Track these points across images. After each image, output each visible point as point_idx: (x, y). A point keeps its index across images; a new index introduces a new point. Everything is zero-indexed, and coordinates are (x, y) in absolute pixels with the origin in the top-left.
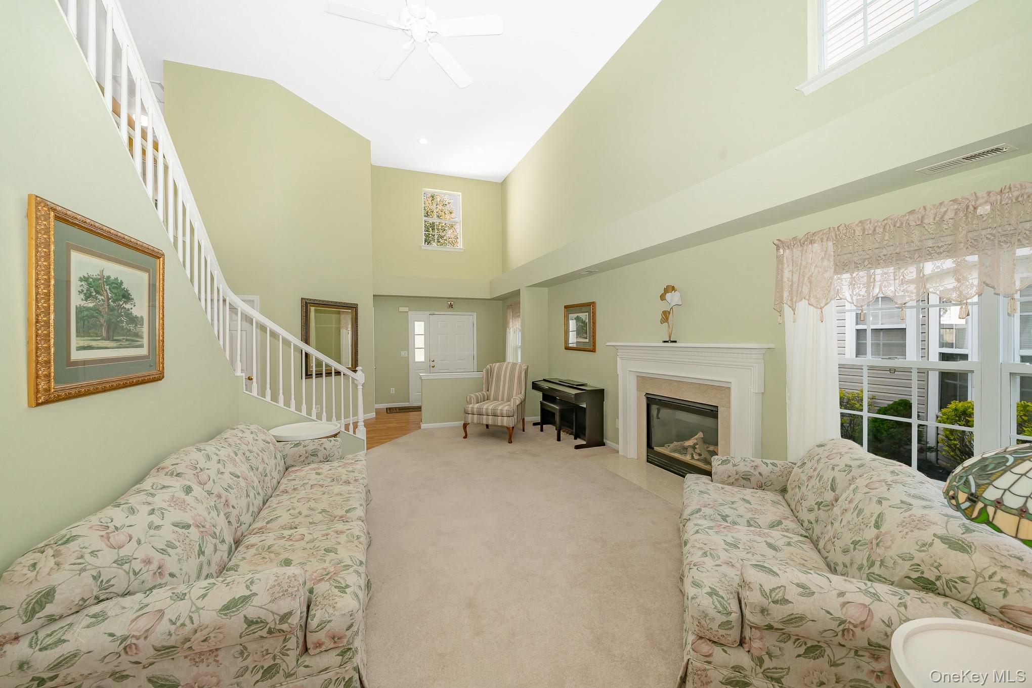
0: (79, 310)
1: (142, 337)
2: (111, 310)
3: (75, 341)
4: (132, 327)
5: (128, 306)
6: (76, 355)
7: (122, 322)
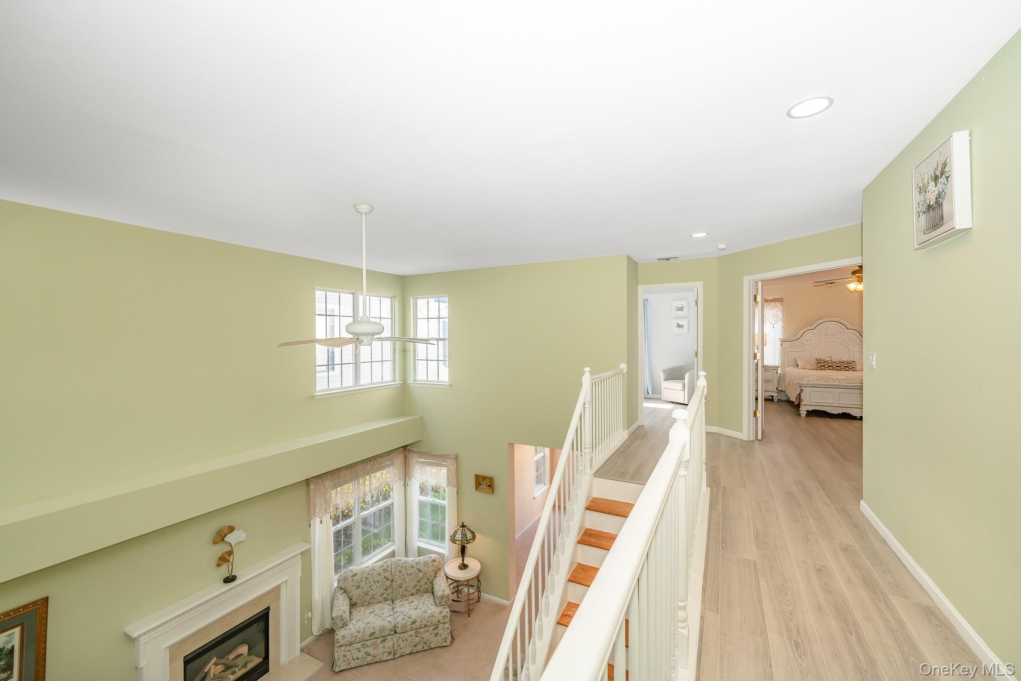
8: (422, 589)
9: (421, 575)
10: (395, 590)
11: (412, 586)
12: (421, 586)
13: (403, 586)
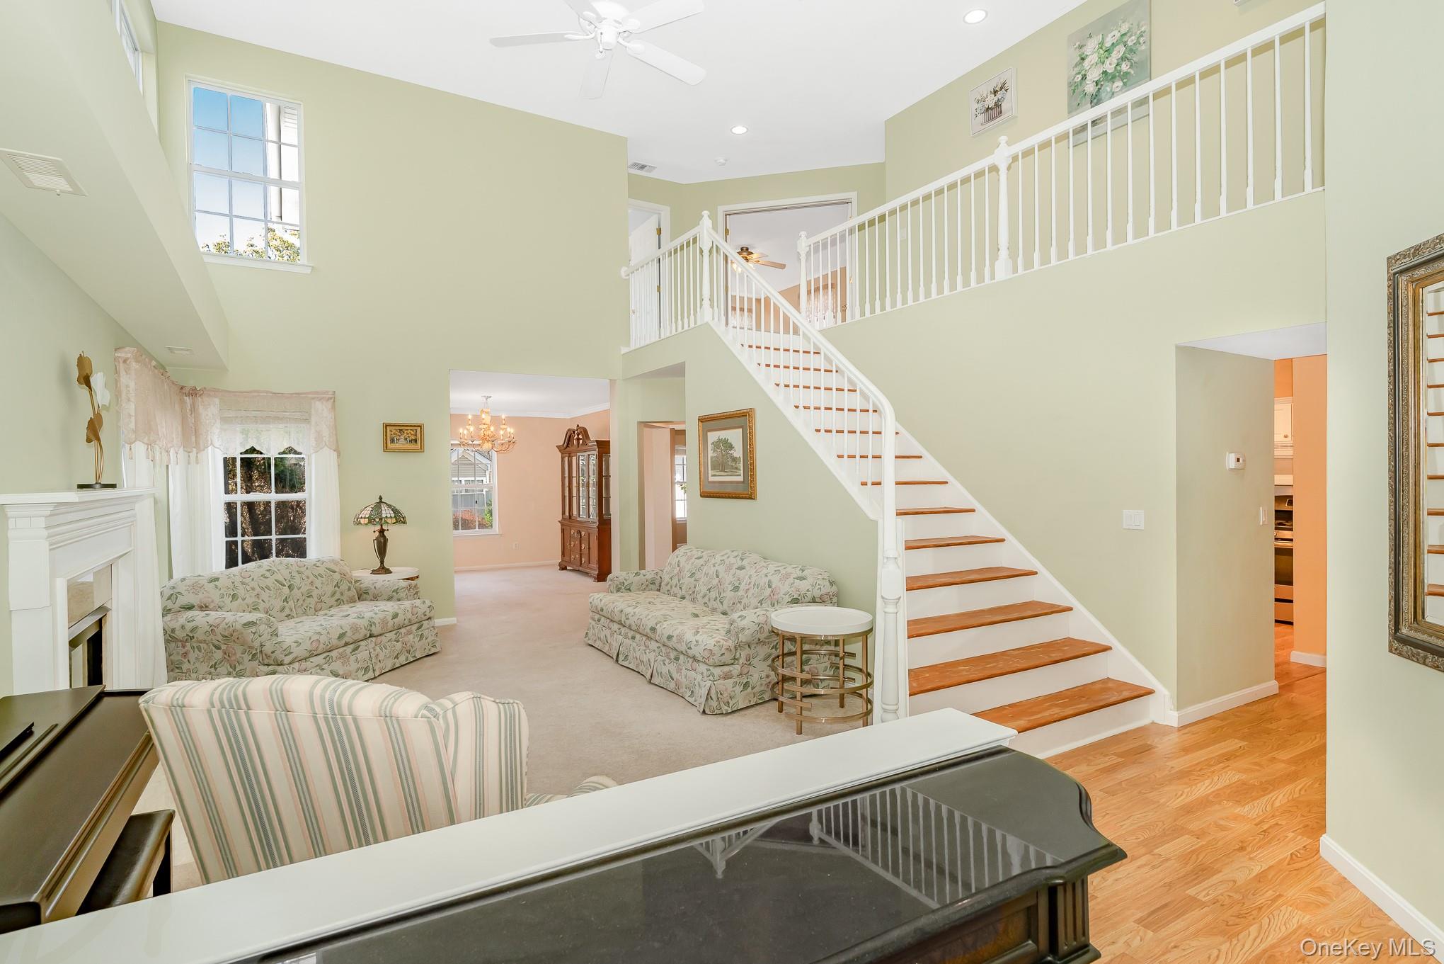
0: (712, 458)
1: (740, 470)
2: (723, 456)
3: (710, 472)
4: (733, 464)
5: (731, 452)
6: (711, 479)
7: (728, 461)
8: (345, 598)
9: (337, 576)
10: (301, 602)
11: (329, 594)
12: (342, 594)
13: (315, 594)
